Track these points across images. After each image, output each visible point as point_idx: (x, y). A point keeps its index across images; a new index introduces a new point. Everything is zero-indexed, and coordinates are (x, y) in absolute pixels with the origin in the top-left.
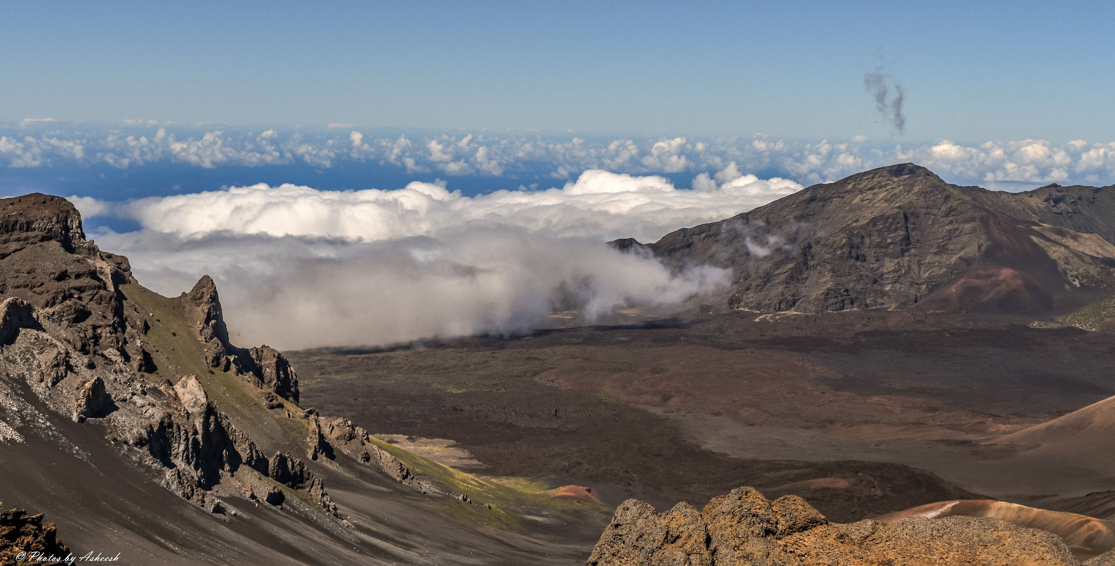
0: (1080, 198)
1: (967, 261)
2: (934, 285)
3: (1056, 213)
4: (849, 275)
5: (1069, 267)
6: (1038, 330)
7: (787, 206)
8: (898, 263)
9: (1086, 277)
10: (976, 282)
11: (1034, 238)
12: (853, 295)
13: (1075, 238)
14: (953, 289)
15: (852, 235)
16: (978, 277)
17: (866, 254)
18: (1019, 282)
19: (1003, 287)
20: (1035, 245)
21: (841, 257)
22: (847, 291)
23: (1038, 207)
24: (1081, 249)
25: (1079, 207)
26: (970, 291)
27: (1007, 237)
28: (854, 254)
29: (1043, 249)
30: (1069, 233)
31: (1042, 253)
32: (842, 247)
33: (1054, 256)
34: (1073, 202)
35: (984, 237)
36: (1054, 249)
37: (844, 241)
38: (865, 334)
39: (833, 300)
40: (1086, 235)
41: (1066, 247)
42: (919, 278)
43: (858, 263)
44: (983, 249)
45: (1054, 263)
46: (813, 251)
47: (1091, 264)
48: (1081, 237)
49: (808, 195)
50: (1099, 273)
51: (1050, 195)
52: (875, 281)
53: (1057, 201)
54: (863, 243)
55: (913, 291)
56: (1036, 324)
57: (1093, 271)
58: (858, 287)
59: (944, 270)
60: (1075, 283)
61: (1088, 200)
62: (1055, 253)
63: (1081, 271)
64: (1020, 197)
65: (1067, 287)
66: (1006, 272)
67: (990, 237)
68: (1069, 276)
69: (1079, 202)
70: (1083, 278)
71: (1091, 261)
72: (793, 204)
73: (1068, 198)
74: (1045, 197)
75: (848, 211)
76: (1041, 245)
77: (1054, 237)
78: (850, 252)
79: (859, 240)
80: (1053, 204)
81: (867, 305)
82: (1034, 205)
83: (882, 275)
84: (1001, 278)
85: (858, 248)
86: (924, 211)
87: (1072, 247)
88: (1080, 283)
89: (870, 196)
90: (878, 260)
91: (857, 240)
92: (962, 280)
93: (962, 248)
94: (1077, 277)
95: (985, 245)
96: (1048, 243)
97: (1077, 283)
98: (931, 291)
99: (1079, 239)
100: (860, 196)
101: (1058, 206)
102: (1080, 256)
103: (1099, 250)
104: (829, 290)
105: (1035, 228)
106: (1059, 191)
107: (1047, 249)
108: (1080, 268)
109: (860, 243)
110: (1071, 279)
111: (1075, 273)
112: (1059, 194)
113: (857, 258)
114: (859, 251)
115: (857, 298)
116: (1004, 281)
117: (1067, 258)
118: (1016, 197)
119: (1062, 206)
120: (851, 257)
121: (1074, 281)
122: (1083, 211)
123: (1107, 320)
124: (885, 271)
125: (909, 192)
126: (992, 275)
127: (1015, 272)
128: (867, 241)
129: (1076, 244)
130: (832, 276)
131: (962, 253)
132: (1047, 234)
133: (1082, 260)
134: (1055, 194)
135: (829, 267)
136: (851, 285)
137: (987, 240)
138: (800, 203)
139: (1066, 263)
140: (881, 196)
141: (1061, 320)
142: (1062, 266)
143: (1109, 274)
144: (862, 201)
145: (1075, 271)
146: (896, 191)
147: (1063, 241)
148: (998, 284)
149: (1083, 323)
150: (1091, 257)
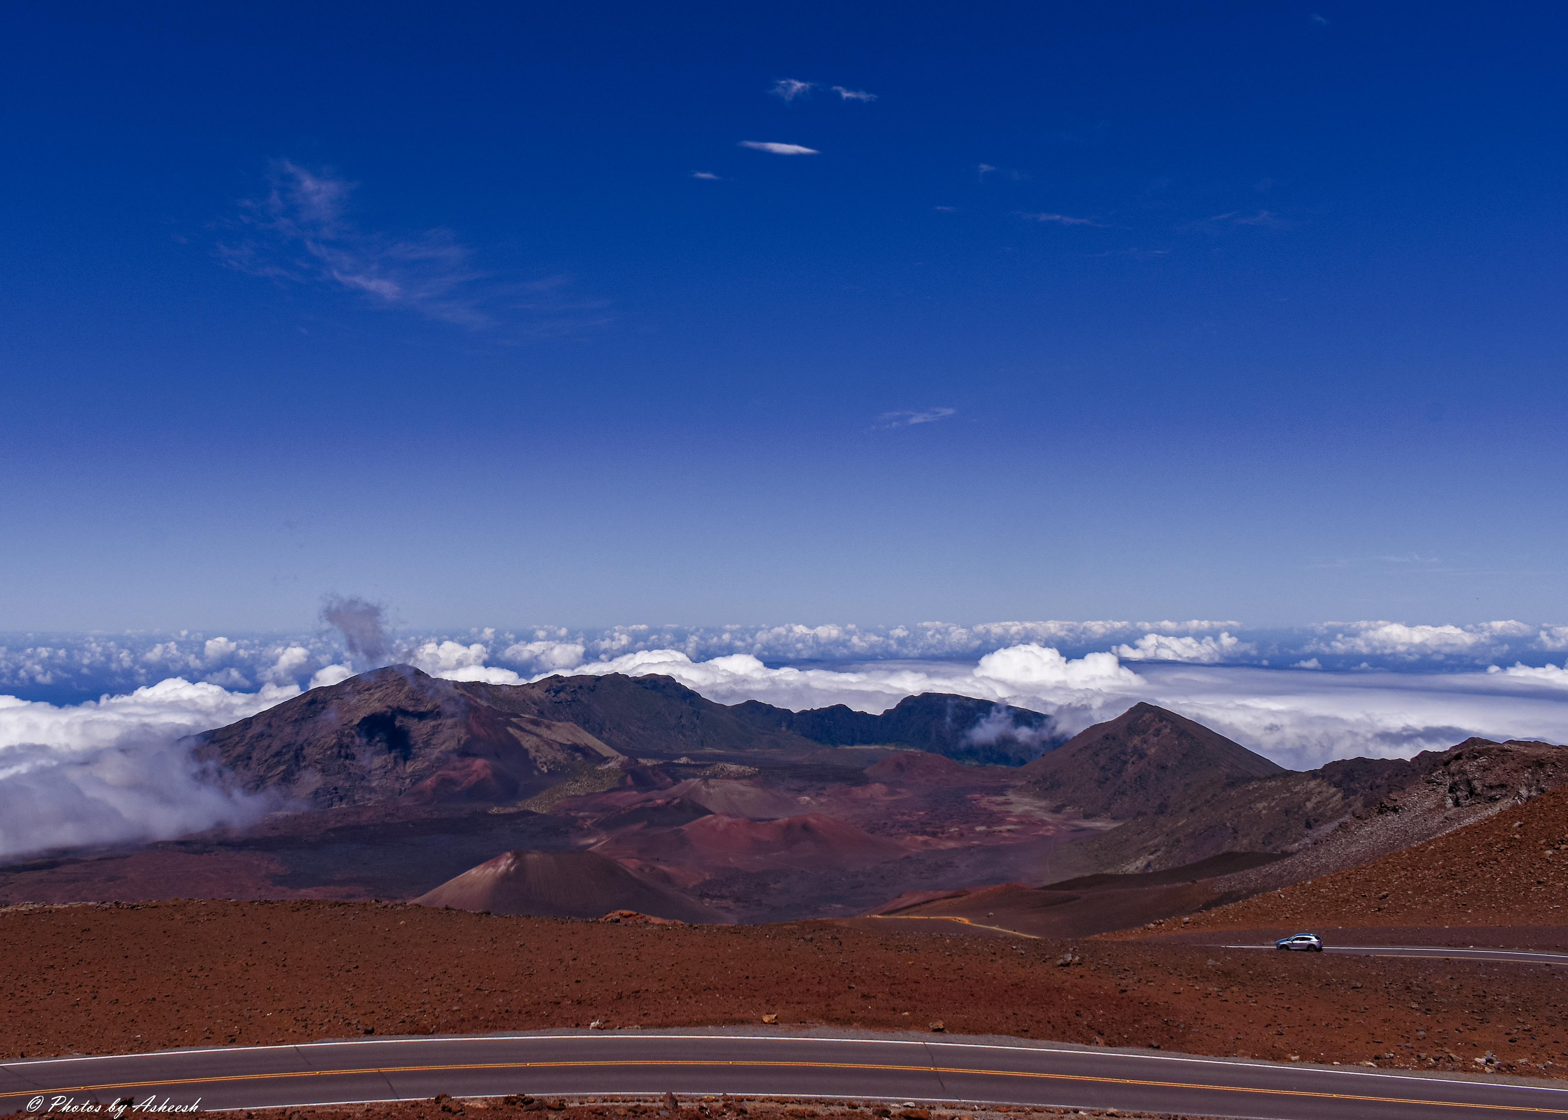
0: (580, 687)
1: (446, 754)
2: (417, 778)
3: (556, 702)
4: (339, 773)
5: (539, 754)
6: (498, 816)
8: (385, 759)
9: (553, 763)
10: (452, 774)
11: (510, 730)
12: (341, 793)
13: (548, 727)
14: (428, 782)
15: (343, 734)
16: (454, 768)
17: (356, 753)
18: (488, 771)
19: (474, 777)
20: (511, 736)
21: (331, 756)
22: (336, 789)
23: (539, 698)
24: (553, 737)
25: (579, 696)
26: (446, 782)
27: (485, 731)
28: (343, 753)
29: (517, 739)
30: (543, 723)
31: (516, 742)
32: (331, 748)
33: (526, 745)
34: (573, 692)
35: (463, 731)
36: (527, 738)
37: (334, 741)
38: (334, 830)
39: (323, 798)
40: (560, 724)
41: (538, 736)
42: (404, 772)
43: (348, 762)
44: (462, 742)
45: (526, 752)
46: (305, 752)
47: (559, 750)
48: (554, 725)
49: (308, 698)
50: (565, 759)
51: (551, 686)
52: (363, 778)
53: (557, 692)
54: (353, 742)
55: (397, 786)
56: (495, 810)
57: (561, 757)
58: (347, 785)
59: (427, 763)
60: (543, 769)
61: (589, 688)
62: (528, 742)
63: (549, 757)
64: (522, 689)
65: (536, 773)
66: (479, 763)
67: (469, 730)
68: (538, 762)
69: (579, 691)
70: (551, 764)
71: (558, 748)
72: (295, 707)
73: (568, 688)
74: (546, 688)
75: (346, 712)
76: (516, 736)
77: (530, 727)
78: (339, 752)
79: (350, 740)
80: (553, 694)
81: (354, 801)
82: (536, 697)
83: (370, 772)
84: (474, 768)
85: (348, 747)
87: (545, 736)
88: (548, 769)
89: (367, 697)
90: (366, 758)
91: (346, 740)
92: (440, 772)
93: (444, 742)
94: (545, 763)
95: (464, 738)
96: (522, 734)
97: (545, 769)
98: (414, 784)
99: (553, 728)
100: (357, 697)
101: (558, 695)
102: (549, 743)
103: (570, 737)
104: (318, 789)
105: (513, 719)
106: (560, 682)
107: (520, 739)
108: (549, 754)
109: (350, 742)
110: (539, 765)
111: (543, 760)
112: (559, 685)
113: (347, 757)
114: (348, 751)
115: (345, 795)
116: (476, 771)
117: (538, 746)
118: (519, 689)
119: (562, 695)
120: (341, 757)
121: (542, 767)
122: (583, 699)
123: (557, 802)
124: (373, 767)
125: (400, 691)
126: (468, 766)
127: (487, 762)
128: (357, 739)
129: (549, 732)
130: (322, 775)
131: (443, 747)
132: (523, 725)
133: (552, 748)
134: (556, 684)
135: (319, 766)
136: (341, 783)
137: (466, 733)
138: (301, 706)
139: (536, 751)
140: (376, 696)
141: (520, 804)
142: (533, 753)
143: (574, 759)
144: (359, 701)
145: (544, 758)
146: (389, 691)
147: (538, 730)
148: (470, 775)
149: (538, 805)
150: (561, 744)
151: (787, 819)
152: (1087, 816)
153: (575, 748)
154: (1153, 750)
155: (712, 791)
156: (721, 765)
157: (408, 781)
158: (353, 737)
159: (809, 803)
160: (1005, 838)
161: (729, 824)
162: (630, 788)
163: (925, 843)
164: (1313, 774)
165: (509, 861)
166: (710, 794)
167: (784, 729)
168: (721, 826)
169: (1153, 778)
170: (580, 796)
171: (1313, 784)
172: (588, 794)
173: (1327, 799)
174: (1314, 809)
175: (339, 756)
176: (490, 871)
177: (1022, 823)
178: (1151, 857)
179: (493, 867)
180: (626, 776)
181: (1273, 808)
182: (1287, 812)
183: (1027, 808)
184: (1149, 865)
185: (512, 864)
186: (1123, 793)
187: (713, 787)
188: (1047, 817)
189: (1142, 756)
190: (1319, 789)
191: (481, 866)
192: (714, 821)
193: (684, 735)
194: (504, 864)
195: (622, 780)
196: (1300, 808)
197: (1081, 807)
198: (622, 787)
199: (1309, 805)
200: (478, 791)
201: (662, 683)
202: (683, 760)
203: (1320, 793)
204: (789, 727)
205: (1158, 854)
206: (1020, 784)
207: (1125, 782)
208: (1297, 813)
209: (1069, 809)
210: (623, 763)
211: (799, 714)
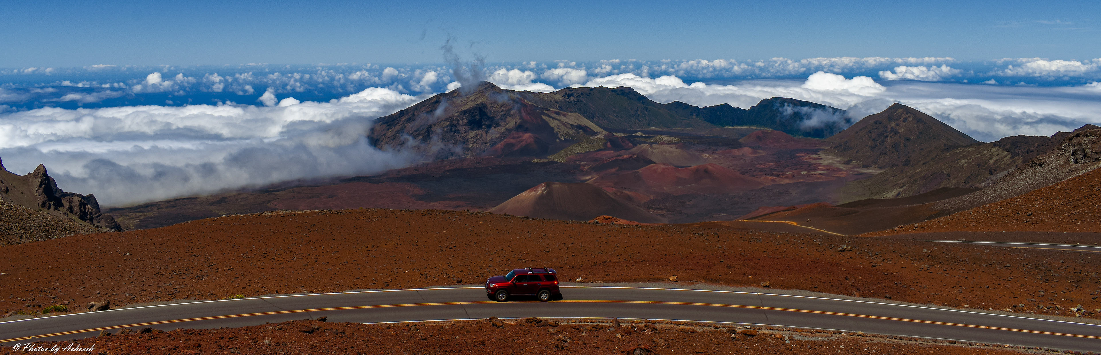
0: (582, 94)
1: (509, 130)
2: (494, 143)
3: (568, 102)
5: (559, 130)
6: (536, 163)
7: (424, 106)
8: (476, 133)
9: (567, 135)
10: (512, 141)
11: (543, 117)
13: (564, 116)
14: (499, 146)
15: (453, 120)
16: (513, 138)
17: (460, 129)
18: (532, 139)
19: (524, 143)
20: (544, 120)
21: (446, 132)
23: (559, 99)
24: (567, 121)
25: (581, 98)
26: (509, 145)
27: (530, 117)
28: (453, 130)
29: (547, 122)
30: (562, 113)
31: (546, 124)
32: (447, 126)
33: (552, 125)
34: (578, 96)
35: (518, 117)
36: (553, 122)
37: (448, 123)
38: (449, 171)
40: (571, 114)
41: (559, 120)
42: (486, 140)
43: (456, 134)
44: (517, 124)
45: (552, 129)
46: (432, 129)
47: (570, 128)
48: (567, 114)
49: (434, 100)
50: (574, 133)
51: (566, 93)
53: (569, 96)
54: (458, 124)
55: (483, 147)
56: (535, 161)
57: (571, 132)
59: (499, 135)
60: (561, 138)
62: (553, 123)
63: (565, 132)
64: (550, 94)
65: (558, 140)
66: (527, 136)
67: (521, 118)
68: (559, 135)
69: (581, 96)
70: (566, 135)
71: (570, 127)
72: (427, 104)
73: (575, 94)
74: (563, 94)
76: (547, 120)
77: (554, 115)
78: (451, 129)
79: (457, 122)
80: (567, 97)
82: (557, 99)
83: (468, 139)
85: (455, 126)
86: (490, 106)
87: (563, 120)
88: (564, 138)
90: (466, 132)
91: (455, 122)
92: (505, 140)
93: (508, 124)
94: (563, 135)
95: (519, 121)
96: (550, 119)
97: (563, 138)
98: (491, 146)
99: (567, 116)
100: (460, 99)
101: (570, 98)
102: (565, 124)
103: (576, 121)
105: (545, 111)
106: (571, 91)
107: (549, 122)
108: (564, 130)
109: (457, 123)
110: (560, 136)
111: (562, 133)
112: (570, 92)
113: (455, 132)
114: (456, 129)
116: (525, 139)
117: (559, 126)
118: (548, 95)
119: (572, 98)
120: (452, 131)
121: (561, 137)
122: (583, 100)
123: (569, 156)
124: (470, 137)
125: (484, 95)
126: (521, 137)
127: (531, 135)
128: (461, 122)
129: (565, 118)
130: (442, 141)
131: (507, 126)
132: (551, 114)
133: (566, 127)
134: (568, 92)
135: (440, 137)
137: (520, 119)
138: (430, 104)
139: (558, 129)
140: (471, 99)
141: (549, 157)
142: (556, 130)
143: (579, 133)
144: (462, 101)
145: (562, 132)
146: (478, 96)
147: (559, 117)
148: (522, 141)
149: (559, 158)
150: (571, 125)
151: (696, 166)
152: (865, 166)
153: (579, 127)
154: (902, 130)
155: (654, 151)
156: (659, 136)
157: (488, 144)
158: (459, 121)
159: (708, 158)
160: (818, 178)
161: (664, 169)
162: (609, 149)
163: (773, 180)
164: (994, 144)
165: (543, 188)
166: (653, 152)
167: (694, 117)
168: (659, 170)
169: (902, 145)
170: (582, 153)
171: (994, 150)
172: (586, 152)
173: (1002, 158)
174: (994, 164)
175: (451, 131)
176: (533, 193)
177: (827, 170)
178: (900, 189)
179: (534, 191)
180: (607, 142)
181: (971, 163)
182: (978, 165)
183: (830, 161)
184: (899, 194)
185: (545, 190)
186: (885, 154)
187: (655, 149)
188: (842, 167)
189: (896, 133)
190: (997, 153)
191: (528, 191)
192: (656, 167)
193: (639, 121)
194: (541, 190)
195: (605, 144)
196: (986, 163)
197: (861, 161)
198: (606, 149)
199: (991, 161)
200: (526, 150)
201: (627, 91)
202: (639, 134)
203: (998, 155)
204: (697, 116)
205: (904, 188)
206: (827, 148)
207: (886, 148)
208: (984, 166)
209: (854, 162)
210: (605, 135)
211: (703, 109)
